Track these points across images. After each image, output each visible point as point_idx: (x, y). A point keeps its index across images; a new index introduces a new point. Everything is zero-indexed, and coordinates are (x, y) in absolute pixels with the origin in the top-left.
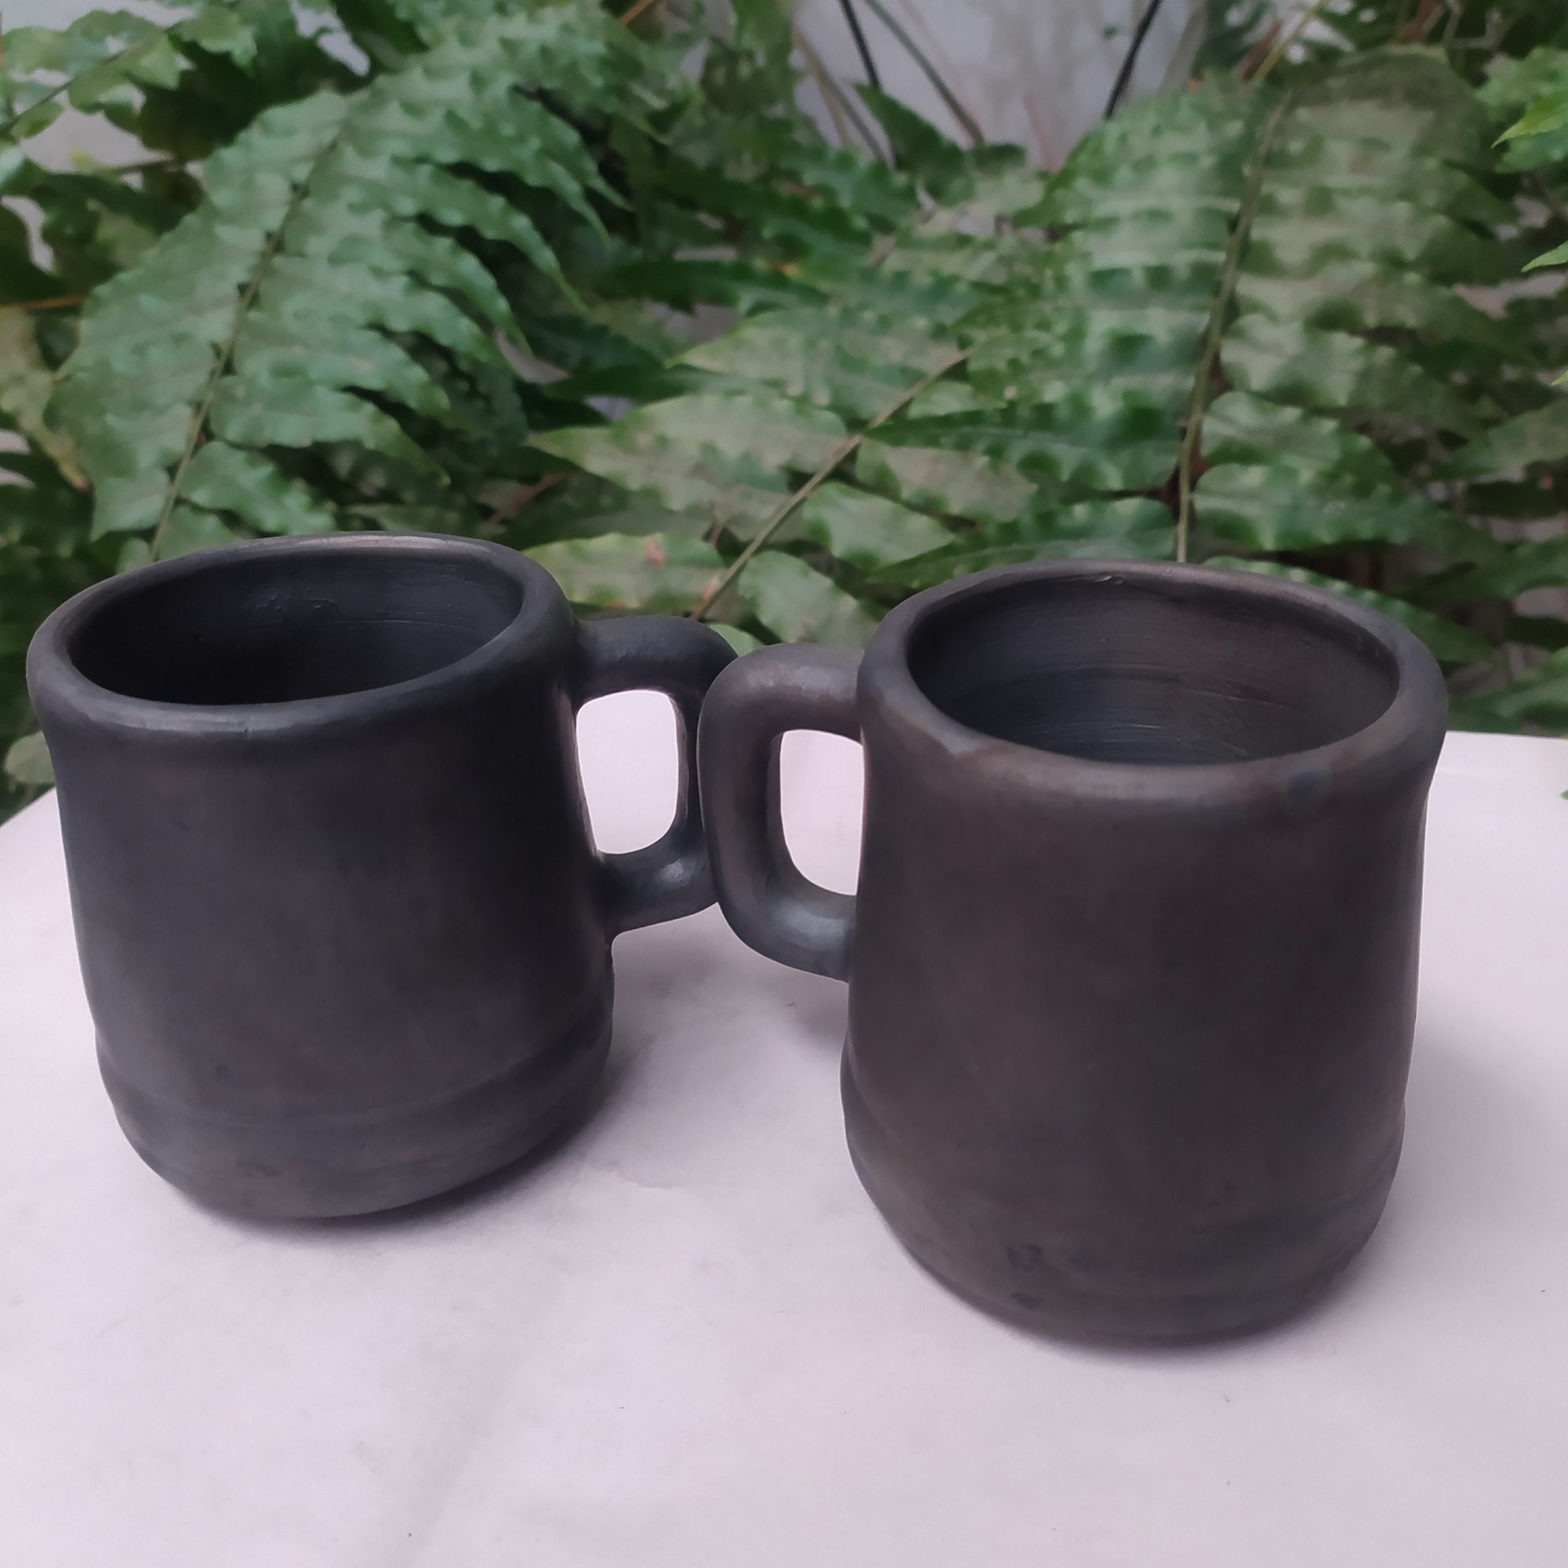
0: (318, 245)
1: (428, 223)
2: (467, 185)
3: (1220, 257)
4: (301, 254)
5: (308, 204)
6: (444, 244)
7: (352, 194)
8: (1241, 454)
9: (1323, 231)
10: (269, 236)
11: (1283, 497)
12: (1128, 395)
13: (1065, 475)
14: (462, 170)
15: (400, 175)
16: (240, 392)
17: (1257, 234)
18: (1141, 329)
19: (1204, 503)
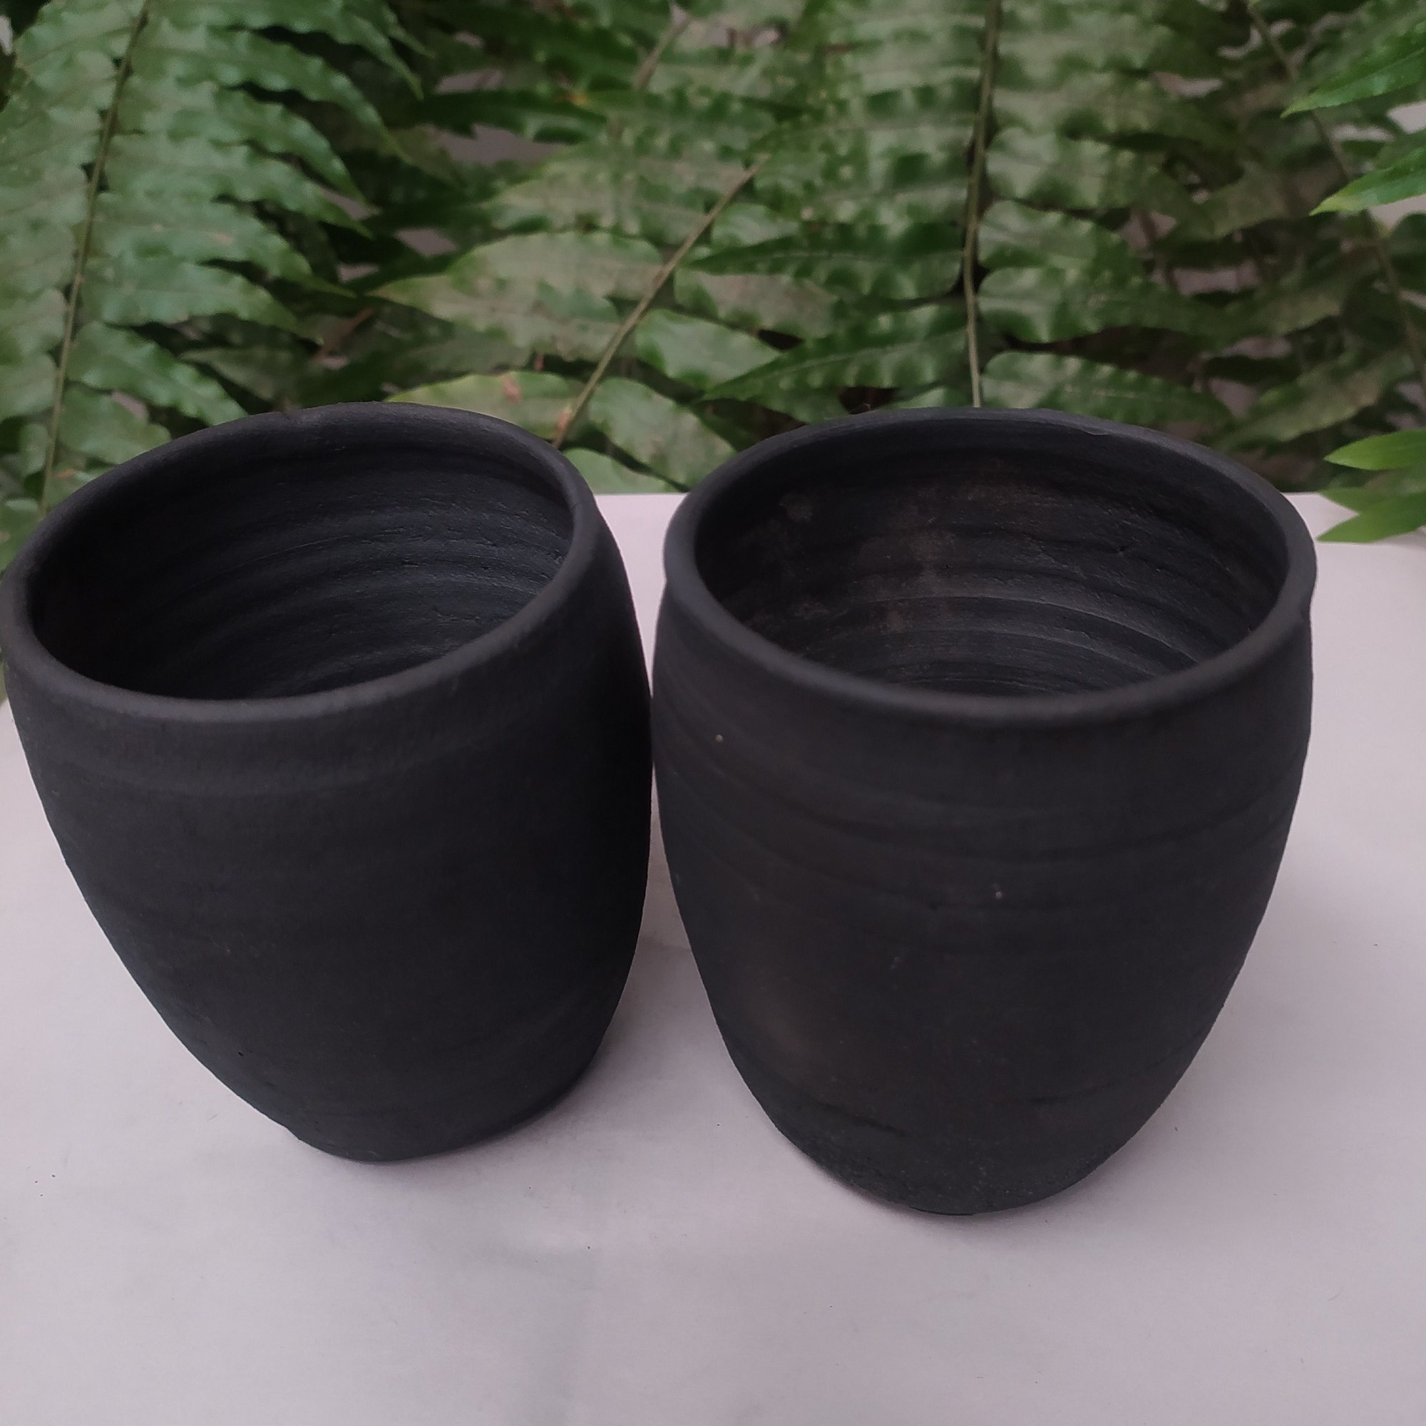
0: (155, 121)
1: (256, 92)
2: (284, 49)
3: (974, 73)
4: (139, 132)
5: (135, 81)
6: (274, 111)
7: (177, 68)
8: (1015, 258)
9: (1062, 45)
10: (103, 114)
11: (1054, 295)
12: (912, 210)
13: (866, 288)
14: (276, 33)
15: (220, 45)
16: (109, 273)
17: (1003, 49)
18: (915, 147)
19: (987, 305)
